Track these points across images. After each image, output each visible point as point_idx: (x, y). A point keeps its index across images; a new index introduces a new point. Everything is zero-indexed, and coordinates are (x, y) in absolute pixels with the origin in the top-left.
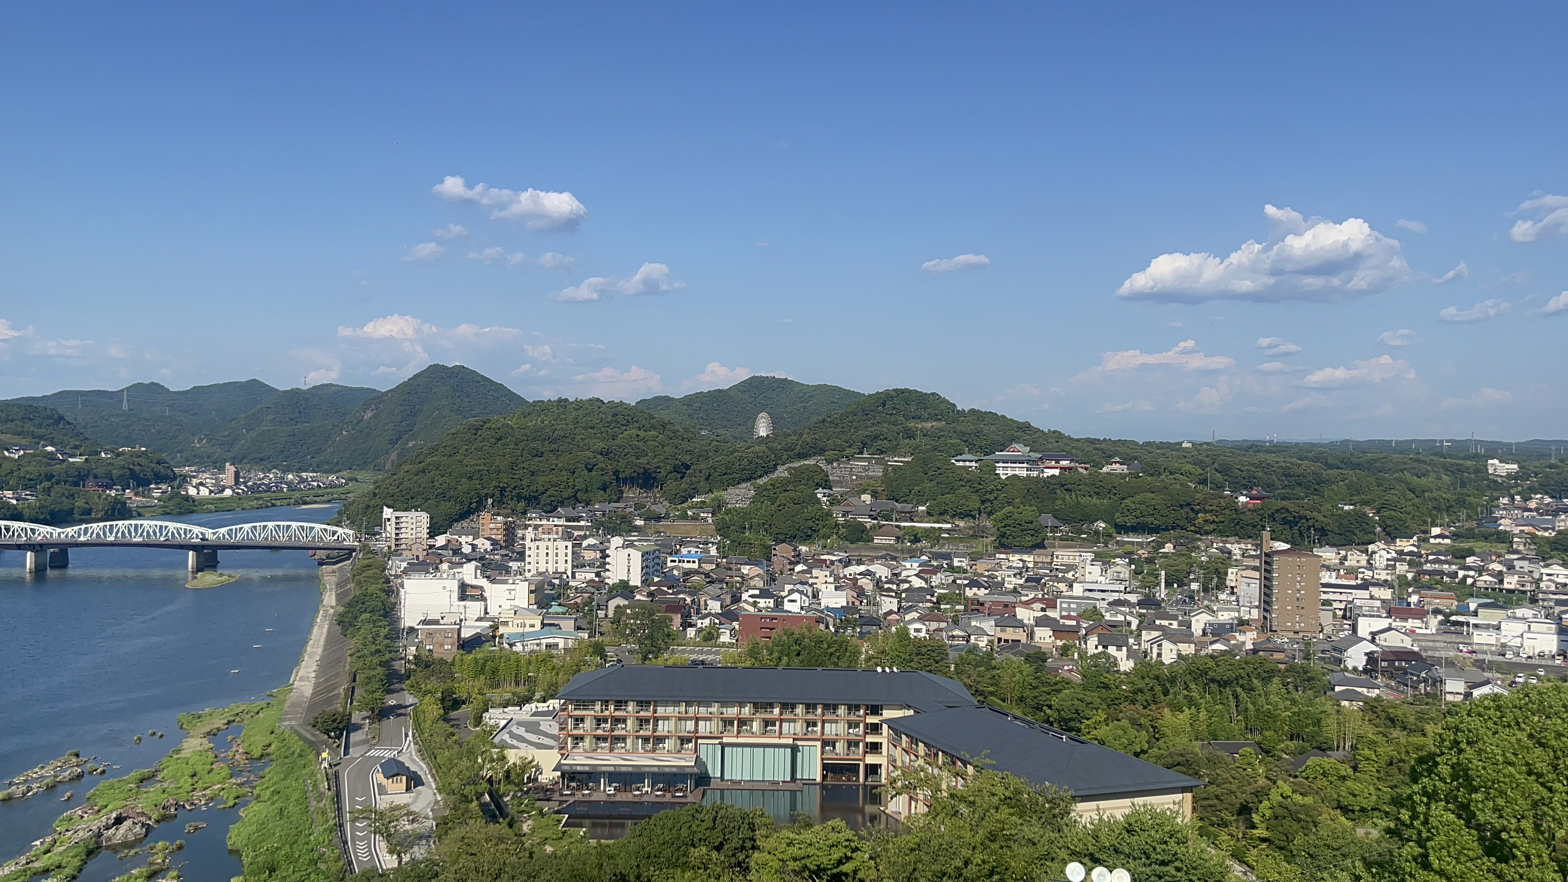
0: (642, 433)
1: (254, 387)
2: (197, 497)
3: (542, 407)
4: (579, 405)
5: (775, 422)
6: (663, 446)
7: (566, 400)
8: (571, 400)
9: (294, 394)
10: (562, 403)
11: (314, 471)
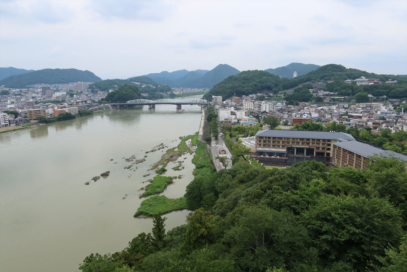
0: (267, 77)
2: (176, 94)
3: (244, 72)
4: (253, 71)
5: (298, 73)
6: (272, 80)
7: (250, 70)
11: (197, 88)
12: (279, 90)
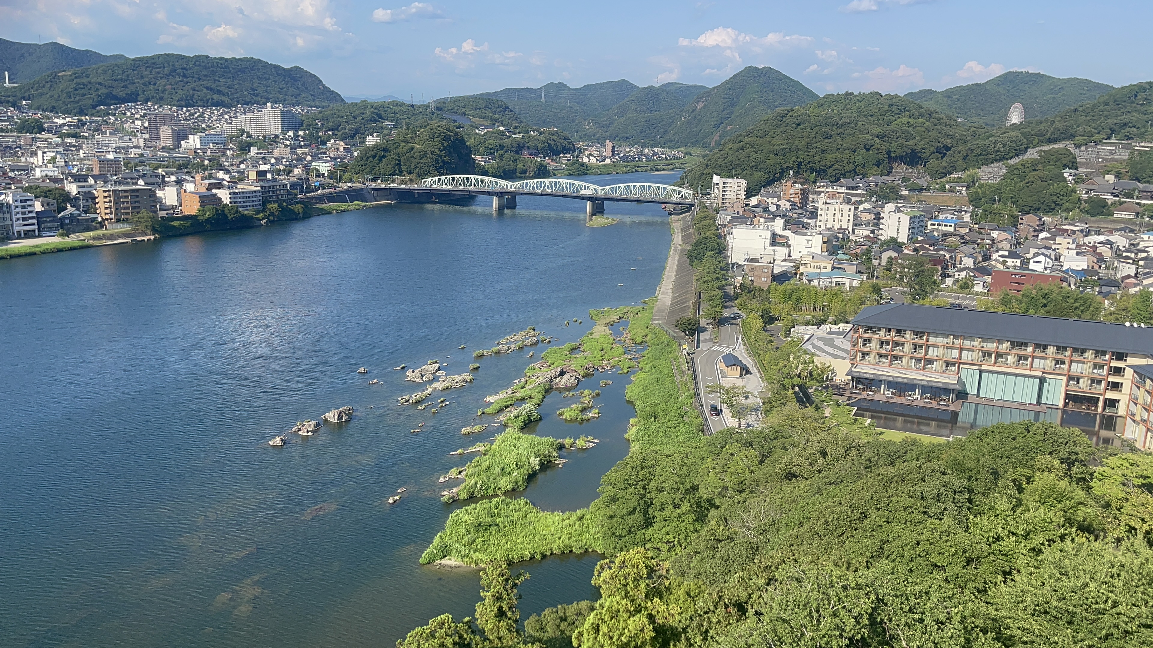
0: (912, 121)
1: (623, 86)
2: (588, 164)
3: (831, 100)
4: (862, 97)
5: (1027, 109)
6: (929, 131)
7: (851, 94)
8: (855, 94)
9: (650, 89)
10: (848, 95)
11: (662, 147)
12: (954, 169)
